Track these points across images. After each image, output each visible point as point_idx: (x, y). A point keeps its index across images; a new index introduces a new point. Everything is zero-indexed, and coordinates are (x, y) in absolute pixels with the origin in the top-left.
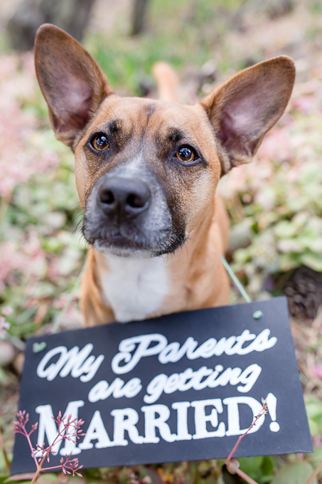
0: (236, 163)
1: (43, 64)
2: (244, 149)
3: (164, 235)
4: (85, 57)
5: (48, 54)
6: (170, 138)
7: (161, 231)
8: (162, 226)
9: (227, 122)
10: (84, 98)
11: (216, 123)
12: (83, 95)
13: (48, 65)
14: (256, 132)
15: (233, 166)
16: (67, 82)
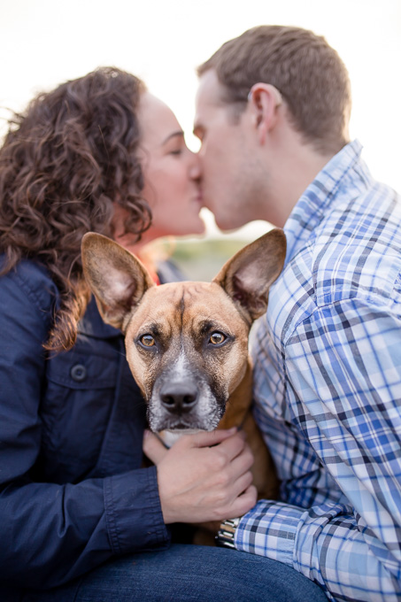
0: (255, 317)
1: (90, 264)
2: (258, 302)
3: (213, 416)
4: (126, 256)
5: (94, 256)
6: (202, 331)
7: (210, 414)
8: (210, 410)
9: (239, 284)
10: (127, 286)
11: (230, 290)
12: (125, 283)
13: (93, 265)
14: (262, 288)
15: (253, 320)
16: (110, 275)
